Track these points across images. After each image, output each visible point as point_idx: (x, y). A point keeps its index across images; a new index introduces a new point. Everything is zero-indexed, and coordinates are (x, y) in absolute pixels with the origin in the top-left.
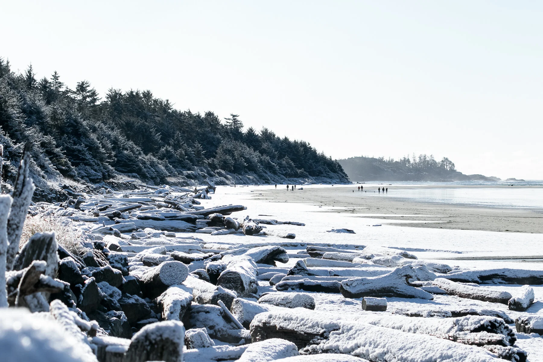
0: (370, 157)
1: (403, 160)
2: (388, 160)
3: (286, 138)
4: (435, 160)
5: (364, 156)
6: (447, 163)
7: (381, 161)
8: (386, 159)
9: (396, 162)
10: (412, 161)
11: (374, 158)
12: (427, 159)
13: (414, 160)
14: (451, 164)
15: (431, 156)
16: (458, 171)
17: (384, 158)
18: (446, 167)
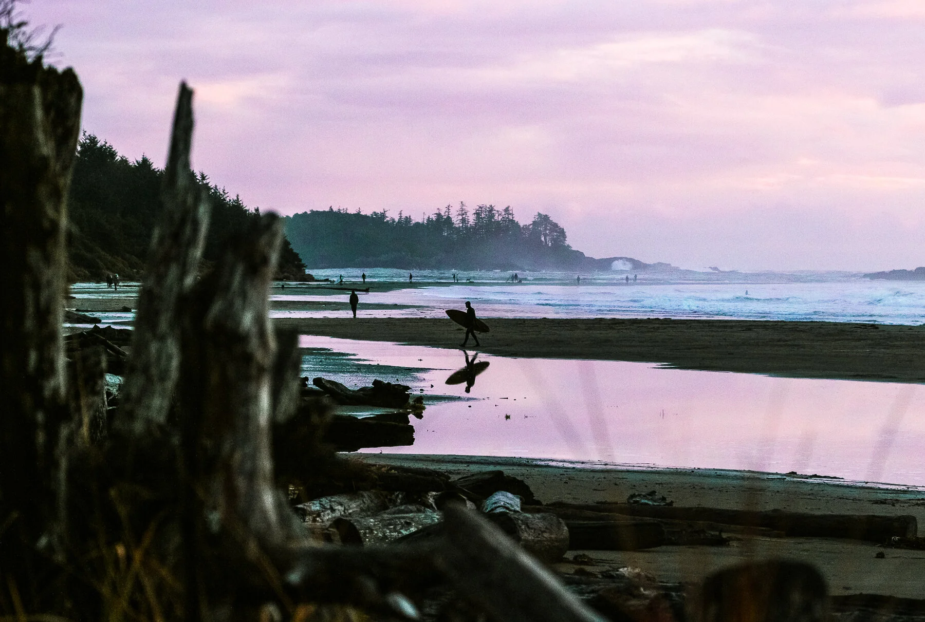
0: (352, 211)
1: (434, 219)
2: (397, 220)
3: (145, 161)
4: (516, 219)
5: (335, 209)
6: (546, 229)
7: (378, 220)
8: (393, 215)
9: (417, 224)
10: (456, 220)
11: (362, 213)
12: (497, 218)
13: (463, 220)
14: (556, 232)
15: (507, 210)
16: (574, 249)
17: (387, 214)
18: (543, 239)
